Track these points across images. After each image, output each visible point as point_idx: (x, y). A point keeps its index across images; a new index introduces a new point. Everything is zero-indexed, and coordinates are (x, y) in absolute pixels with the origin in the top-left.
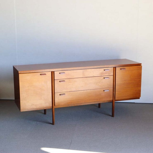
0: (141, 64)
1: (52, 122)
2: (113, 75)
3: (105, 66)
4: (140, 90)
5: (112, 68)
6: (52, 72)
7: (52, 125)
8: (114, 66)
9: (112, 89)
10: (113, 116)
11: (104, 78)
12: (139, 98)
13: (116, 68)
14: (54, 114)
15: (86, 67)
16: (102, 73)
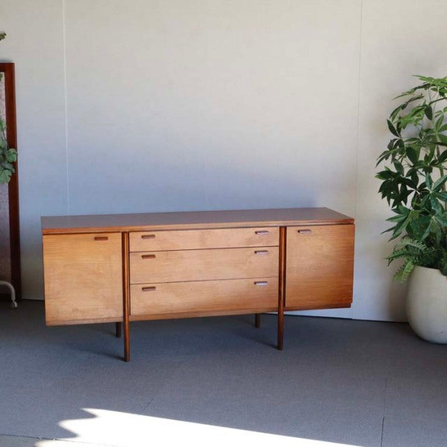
0: (353, 220)
1: (122, 355)
2: (280, 246)
3: (259, 223)
4: (352, 285)
5: (275, 228)
7: (121, 362)
8: (282, 223)
9: (277, 280)
10: (279, 347)
11: (256, 252)
12: (349, 306)
13: (288, 228)
14: (127, 336)
15: (210, 224)
16: (250, 241)
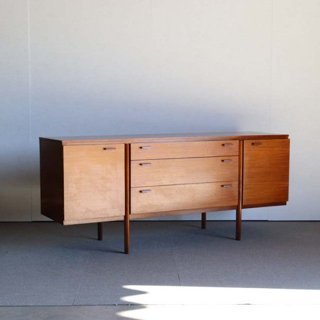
0: (288, 136)
2: (239, 156)
6: (126, 145)
7: (123, 255)
9: (237, 183)
12: (285, 204)
13: (245, 141)
